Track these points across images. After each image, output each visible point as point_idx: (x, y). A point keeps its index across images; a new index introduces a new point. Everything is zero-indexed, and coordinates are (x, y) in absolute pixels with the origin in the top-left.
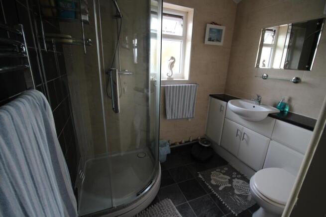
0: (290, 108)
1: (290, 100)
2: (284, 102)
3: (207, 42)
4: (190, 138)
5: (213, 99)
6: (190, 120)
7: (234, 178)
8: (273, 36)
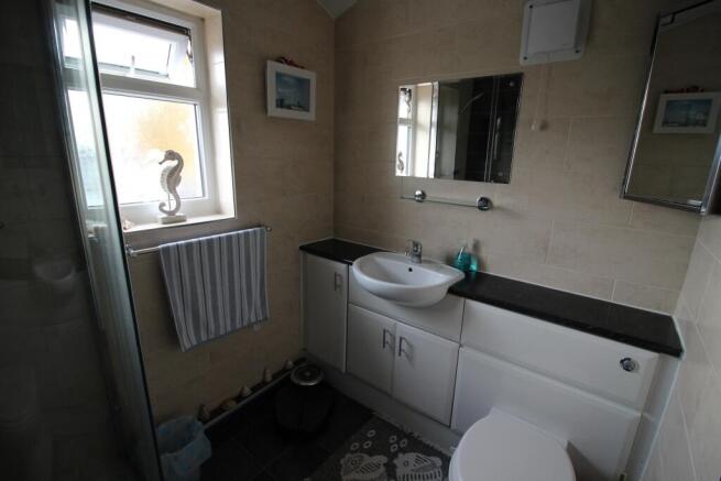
0: (481, 264)
1: (476, 246)
2: (467, 251)
3: (273, 111)
4: (265, 374)
5: (311, 257)
6: (256, 328)
7: (395, 455)
8: (408, 103)
